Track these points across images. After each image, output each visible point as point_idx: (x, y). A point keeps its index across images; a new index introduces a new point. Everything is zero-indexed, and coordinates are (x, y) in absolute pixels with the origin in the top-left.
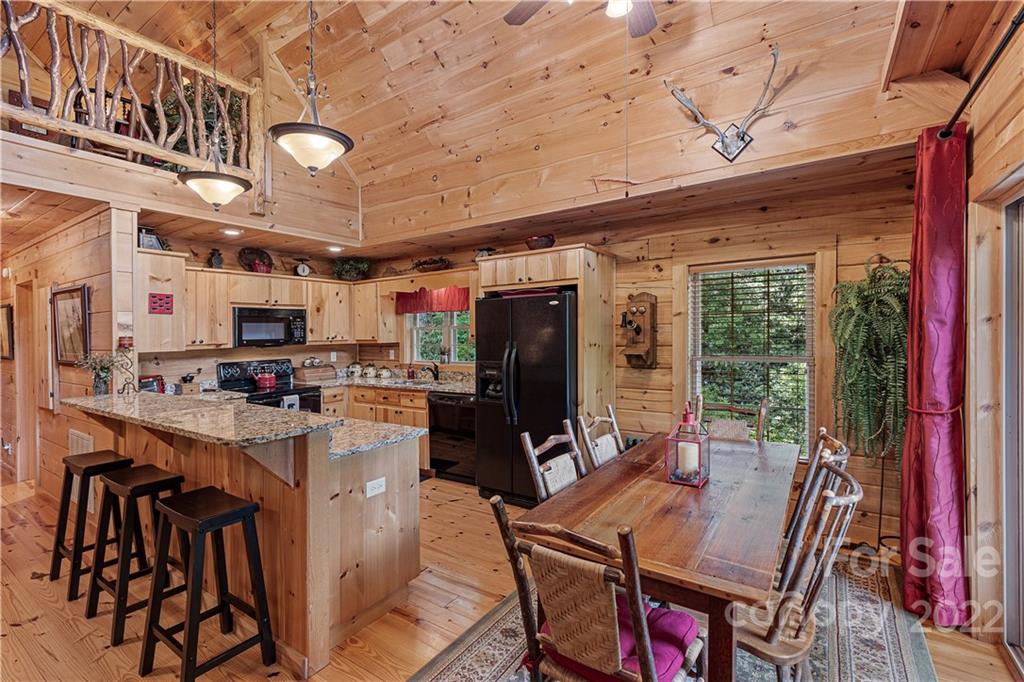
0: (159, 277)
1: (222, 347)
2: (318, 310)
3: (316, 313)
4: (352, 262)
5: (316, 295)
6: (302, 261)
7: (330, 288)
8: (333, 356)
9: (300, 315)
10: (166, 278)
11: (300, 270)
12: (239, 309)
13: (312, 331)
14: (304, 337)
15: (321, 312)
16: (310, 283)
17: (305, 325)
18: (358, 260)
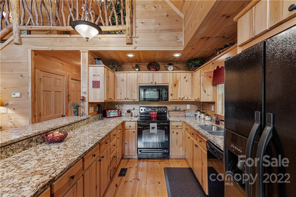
0: (96, 75)
1: (135, 101)
2: (175, 85)
3: (174, 87)
4: (192, 61)
5: (174, 79)
6: (170, 64)
7: (182, 75)
8: (188, 107)
9: (166, 88)
10: (98, 75)
11: (169, 69)
12: (140, 86)
13: (172, 95)
14: (168, 98)
15: (177, 86)
16: (171, 73)
17: (168, 92)
18: (195, 59)
